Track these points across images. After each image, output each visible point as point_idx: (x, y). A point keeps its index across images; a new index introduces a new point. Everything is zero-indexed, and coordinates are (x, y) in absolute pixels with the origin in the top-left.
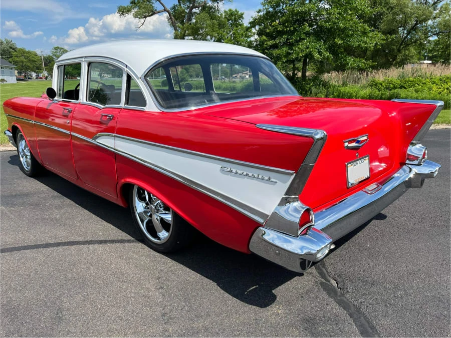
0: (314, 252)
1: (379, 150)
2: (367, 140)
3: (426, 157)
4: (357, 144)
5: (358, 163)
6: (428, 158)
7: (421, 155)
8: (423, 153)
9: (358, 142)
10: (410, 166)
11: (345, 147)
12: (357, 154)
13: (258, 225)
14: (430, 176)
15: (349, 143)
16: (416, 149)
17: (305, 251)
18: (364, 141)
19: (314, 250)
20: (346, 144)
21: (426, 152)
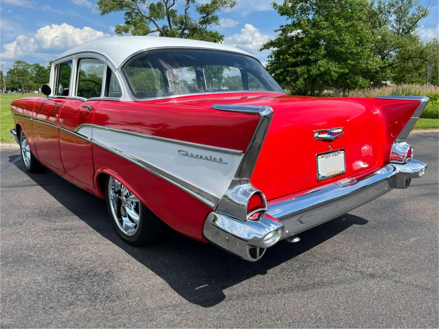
0: (261, 237)
1: (362, 148)
2: (341, 132)
3: (412, 156)
4: (329, 136)
5: (331, 155)
6: (414, 157)
7: (406, 153)
8: (407, 151)
9: (331, 134)
10: (394, 165)
11: (314, 138)
12: (330, 146)
13: (209, 209)
14: (416, 175)
15: (319, 134)
16: (400, 147)
17: (252, 237)
18: (338, 133)
19: (261, 235)
20: (316, 135)
21: (412, 150)
